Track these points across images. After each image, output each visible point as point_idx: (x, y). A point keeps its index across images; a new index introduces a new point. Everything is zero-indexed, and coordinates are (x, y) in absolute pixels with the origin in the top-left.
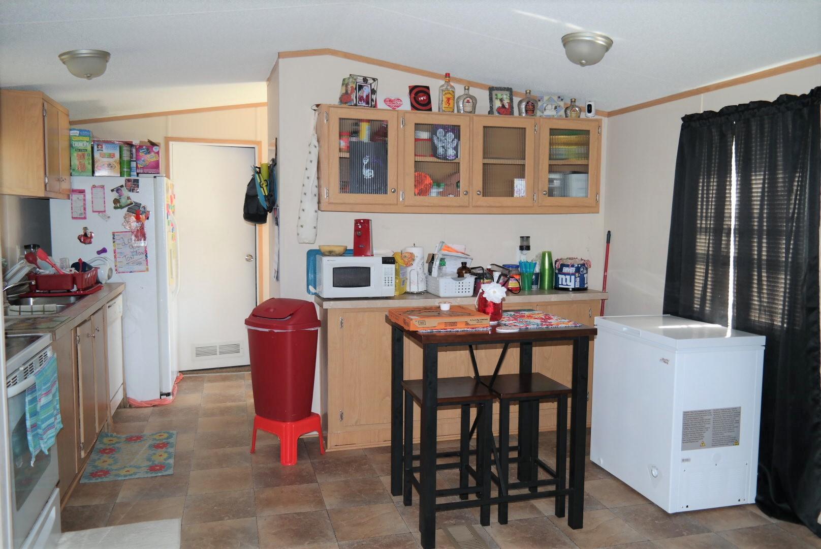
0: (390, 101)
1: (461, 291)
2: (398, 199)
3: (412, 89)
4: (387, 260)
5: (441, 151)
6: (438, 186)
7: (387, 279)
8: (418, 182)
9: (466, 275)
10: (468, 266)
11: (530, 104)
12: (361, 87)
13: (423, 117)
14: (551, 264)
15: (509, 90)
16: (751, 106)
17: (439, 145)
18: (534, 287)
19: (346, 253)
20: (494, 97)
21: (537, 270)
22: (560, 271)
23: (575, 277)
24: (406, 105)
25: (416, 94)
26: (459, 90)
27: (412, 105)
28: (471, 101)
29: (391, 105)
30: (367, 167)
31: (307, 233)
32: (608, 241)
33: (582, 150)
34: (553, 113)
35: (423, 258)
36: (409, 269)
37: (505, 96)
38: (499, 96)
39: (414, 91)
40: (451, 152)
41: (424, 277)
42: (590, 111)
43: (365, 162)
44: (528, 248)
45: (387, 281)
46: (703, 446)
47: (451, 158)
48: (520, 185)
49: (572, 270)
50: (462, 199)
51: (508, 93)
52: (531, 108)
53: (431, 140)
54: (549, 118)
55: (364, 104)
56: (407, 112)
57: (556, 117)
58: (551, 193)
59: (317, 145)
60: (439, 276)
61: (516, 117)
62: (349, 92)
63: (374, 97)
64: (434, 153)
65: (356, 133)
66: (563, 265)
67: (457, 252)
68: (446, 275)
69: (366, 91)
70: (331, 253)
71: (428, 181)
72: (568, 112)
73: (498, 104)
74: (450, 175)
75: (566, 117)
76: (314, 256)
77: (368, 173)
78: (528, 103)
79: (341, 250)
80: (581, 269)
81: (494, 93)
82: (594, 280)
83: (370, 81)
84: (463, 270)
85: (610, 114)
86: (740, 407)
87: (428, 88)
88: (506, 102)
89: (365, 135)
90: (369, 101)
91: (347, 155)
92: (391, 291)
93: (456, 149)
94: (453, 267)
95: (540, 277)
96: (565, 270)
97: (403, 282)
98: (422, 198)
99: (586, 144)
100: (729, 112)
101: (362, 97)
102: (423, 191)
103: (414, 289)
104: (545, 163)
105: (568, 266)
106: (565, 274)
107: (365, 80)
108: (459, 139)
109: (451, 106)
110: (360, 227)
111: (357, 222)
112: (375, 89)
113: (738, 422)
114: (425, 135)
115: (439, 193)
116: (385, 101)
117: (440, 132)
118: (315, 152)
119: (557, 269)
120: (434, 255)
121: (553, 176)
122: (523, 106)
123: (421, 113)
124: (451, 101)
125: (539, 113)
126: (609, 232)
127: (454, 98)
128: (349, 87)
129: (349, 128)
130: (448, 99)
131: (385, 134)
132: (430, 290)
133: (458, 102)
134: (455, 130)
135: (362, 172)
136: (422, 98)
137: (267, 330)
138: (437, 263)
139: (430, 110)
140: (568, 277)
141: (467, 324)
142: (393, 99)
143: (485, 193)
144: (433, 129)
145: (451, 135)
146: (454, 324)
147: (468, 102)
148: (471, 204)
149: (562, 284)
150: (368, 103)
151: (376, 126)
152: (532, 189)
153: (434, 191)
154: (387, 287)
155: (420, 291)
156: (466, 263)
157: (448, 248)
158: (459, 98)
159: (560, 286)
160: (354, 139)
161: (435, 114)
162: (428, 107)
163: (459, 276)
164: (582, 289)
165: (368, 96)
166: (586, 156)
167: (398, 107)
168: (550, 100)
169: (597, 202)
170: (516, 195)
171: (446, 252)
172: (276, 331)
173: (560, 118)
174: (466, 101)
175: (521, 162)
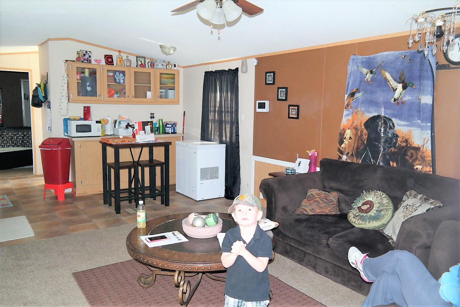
0: (97, 60)
1: (127, 133)
2: (101, 98)
3: (105, 56)
4: (97, 122)
5: (118, 80)
6: (117, 93)
7: (98, 129)
8: (109, 92)
9: (129, 128)
10: (130, 124)
11: (152, 63)
12: (85, 55)
13: (110, 67)
14: (163, 124)
15: (144, 58)
16: (222, 71)
17: (117, 78)
18: (156, 133)
19: (81, 119)
20: (138, 60)
21: (157, 126)
22: (166, 126)
23: (171, 128)
24: (103, 62)
25: (107, 58)
26: (124, 58)
27: (106, 63)
28: (129, 62)
29: (97, 62)
30: (88, 86)
31: (64, 111)
32: (184, 115)
33: (172, 81)
34: (161, 67)
35: (112, 121)
36: (106, 125)
37: (142, 60)
38: (140, 60)
39: (107, 57)
40: (122, 81)
41: (112, 129)
42: (175, 67)
43: (88, 84)
44: (154, 117)
45: (98, 130)
46: (207, 179)
47: (122, 83)
48: (149, 94)
49: (170, 126)
50: (127, 99)
51: (143, 59)
52: (152, 65)
53: (114, 76)
54: (160, 69)
55: (86, 62)
56: (103, 65)
57: (162, 69)
58: (161, 97)
59: (67, 77)
60: (118, 128)
62: (80, 57)
63: (90, 59)
64: (115, 81)
65: (83, 73)
66: (167, 124)
67: (126, 119)
68: (121, 128)
69: (87, 56)
70: (74, 120)
71: (113, 92)
72: (167, 66)
73: (140, 63)
74: (122, 90)
75: (167, 68)
76: (66, 121)
77: (89, 89)
78: (151, 63)
79: (79, 118)
80: (174, 125)
81: (138, 58)
82: (179, 129)
83: (88, 53)
84: (128, 126)
85: (184, 67)
86: (218, 167)
87: (112, 56)
88: (143, 62)
89: (87, 74)
91: (80, 81)
92: (100, 134)
93: (124, 80)
94: (124, 124)
95: (158, 128)
96: (168, 126)
97: (104, 131)
98: (111, 98)
99: (174, 78)
100: (217, 72)
101: (86, 59)
102: (111, 96)
103: (109, 134)
104: (158, 86)
105: (169, 124)
106: (168, 127)
107: (86, 52)
108: (125, 76)
109: (121, 63)
110: (86, 109)
111: (84, 107)
112: (91, 56)
113: (218, 171)
114: (111, 74)
115: (118, 97)
116: (95, 60)
117: (117, 73)
118: (66, 80)
119: (165, 125)
120: (116, 120)
121: (161, 90)
122: (150, 64)
123: (110, 66)
124: (121, 62)
125: (156, 67)
126: (184, 111)
127: (122, 60)
128: (80, 55)
129: (80, 70)
130: (120, 61)
131: (96, 74)
132: (115, 134)
133: (124, 62)
134: (123, 73)
135: (86, 88)
136: (110, 60)
137: (50, 149)
138: (117, 123)
139: (113, 65)
140: (169, 128)
142: (98, 60)
143: (136, 97)
144: (115, 72)
145: (121, 75)
146: (125, 141)
147: (128, 62)
148: (130, 101)
149: (167, 131)
150: (88, 61)
151: (92, 70)
152: (154, 95)
153: (116, 96)
154: (98, 132)
155: (111, 134)
156: (129, 123)
158: (124, 60)
159: (166, 132)
160: (82, 75)
161: (115, 66)
162: (112, 63)
163: (127, 128)
164: (174, 133)
165: (87, 59)
166: (174, 83)
167: (100, 63)
168: (160, 62)
169: (179, 100)
170: (147, 97)
171: (121, 119)
172: (54, 149)
173: (164, 69)
174: (127, 61)
175: (149, 85)
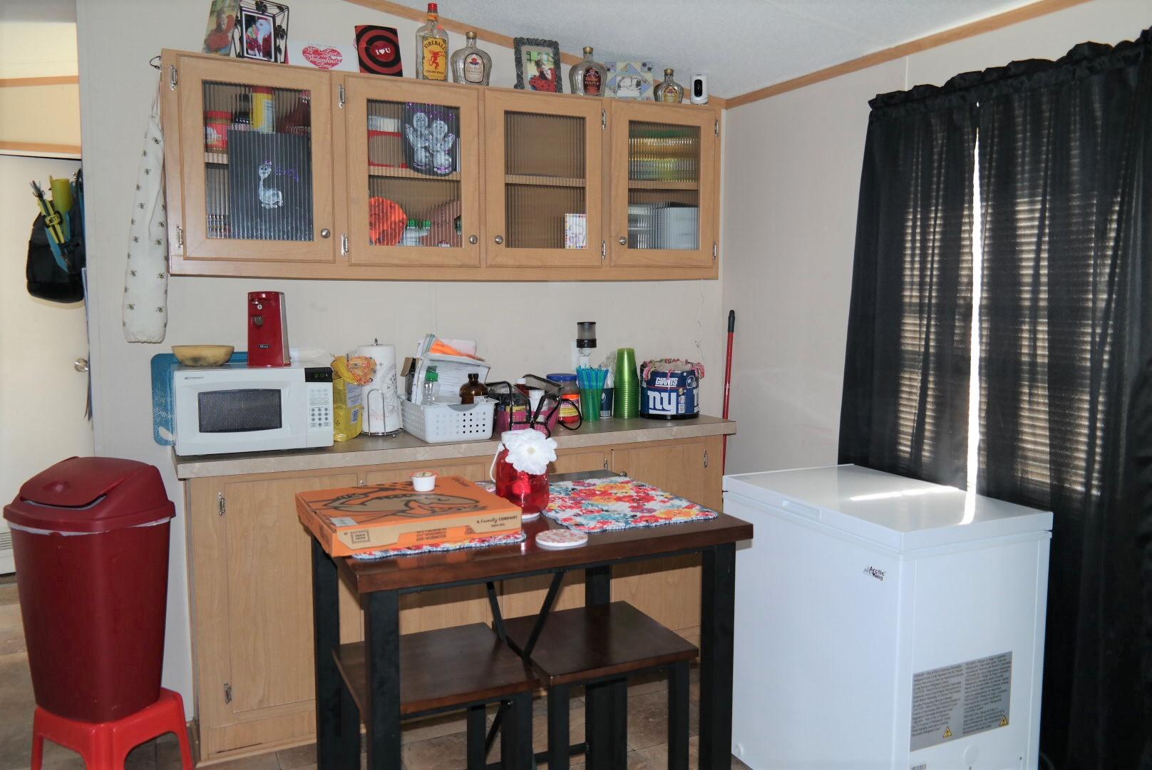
0: (316, 52)
1: (468, 429)
2: (335, 250)
3: (362, 32)
4: (314, 375)
5: (421, 156)
6: (420, 225)
7: (316, 412)
8: (377, 216)
9: (476, 399)
10: (481, 380)
11: (592, 73)
12: (251, 21)
13: (383, 87)
14: (633, 372)
15: (553, 45)
16: (1013, 70)
17: (419, 144)
18: (605, 415)
19: (230, 360)
20: (524, 57)
21: (610, 383)
22: (651, 384)
23: (678, 396)
24: (350, 61)
25: (371, 42)
26: (457, 42)
27: (362, 63)
28: (479, 61)
29: (318, 60)
30: (268, 183)
31: (146, 322)
32: (731, 329)
33: (686, 164)
34: (634, 93)
35: (394, 366)
36: (367, 389)
37: (545, 57)
38: (535, 56)
39: (366, 37)
40: (442, 160)
41: (396, 403)
42: (698, 92)
43: (264, 173)
44: (592, 343)
45: (317, 417)
46: (949, 736)
47: (443, 172)
48: (576, 226)
49: (671, 382)
50: (465, 253)
51: (550, 51)
52: (594, 81)
53: (401, 135)
54: (627, 100)
55: (260, 56)
56: (347, 75)
57: (640, 99)
58: (632, 242)
59: (159, 137)
60: (425, 402)
61: (566, 96)
62: (224, 27)
63: (281, 43)
64: (409, 161)
65: (244, 115)
66: (656, 374)
67: (461, 355)
68: (439, 399)
69: (263, 29)
70: (197, 363)
71: (398, 215)
72: (660, 93)
73: (531, 71)
74: (442, 207)
75: (656, 100)
76: (163, 368)
77: (270, 198)
78: (588, 71)
79: (220, 354)
80: (687, 380)
81: (524, 49)
82: (708, 398)
83: (273, 10)
84: (472, 390)
85: (731, 103)
86: (1010, 653)
87: (394, 32)
88: (548, 67)
89: (263, 117)
90: (270, 49)
91: (223, 159)
92: (325, 435)
93: (452, 152)
94: (452, 382)
95: (614, 395)
96: (660, 382)
97: (356, 414)
98: (384, 249)
99: (693, 154)
100: (964, 84)
101: (256, 41)
102: (387, 235)
103: (377, 427)
104: (622, 186)
105: (664, 375)
106: (660, 390)
107: (261, 7)
108: (458, 135)
109: (441, 69)
110: (260, 307)
111: (253, 297)
112: (284, 27)
113: (1007, 681)
114: (389, 125)
115: (422, 240)
116: (305, 52)
117: (420, 118)
118: (155, 152)
119: (645, 381)
120: (414, 360)
121: (637, 211)
122: (579, 78)
123: (379, 79)
124: (440, 60)
125: (608, 93)
126: (732, 313)
127: (446, 53)
128: (224, 16)
129: (227, 102)
130: (435, 55)
131: (306, 121)
132: (410, 429)
133: (454, 63)
134: (450, 115)
135: (257, 195)
136: (382, 51)
137: (46, 532)
138: (420, 375)
139: (400, 74)
140: (665, 395)
141: (469, 531)
142: (322, 49)
143: (511, 239)
144: (405, 111)
145: (441, 127)
146: (439, 534)
147: (474, 62)
148: (483, 263)
149: (655, 409)
150: (267, 54)
151: (289, 103)
152: (600, 233)
153: (411, 236)
154: (317, 429)
155: (389, 429)
156: (476, 376)
157: (443, 348)
158: (456, 54)
159: (651, 412)
160: (241, 127)
161: (410, 82)
162: (395, 69)
163: (463, 402)
164: (689, 416)
165: (267, 40)
166: (695, 175)
167: (333, 65)
168: (628, 69)
169: (715, 258)
170: (568, 244)
171: (437, 356)
172: (65, 534)
173: (646, 102)
174: (469, 60)
175: (576, 182)
